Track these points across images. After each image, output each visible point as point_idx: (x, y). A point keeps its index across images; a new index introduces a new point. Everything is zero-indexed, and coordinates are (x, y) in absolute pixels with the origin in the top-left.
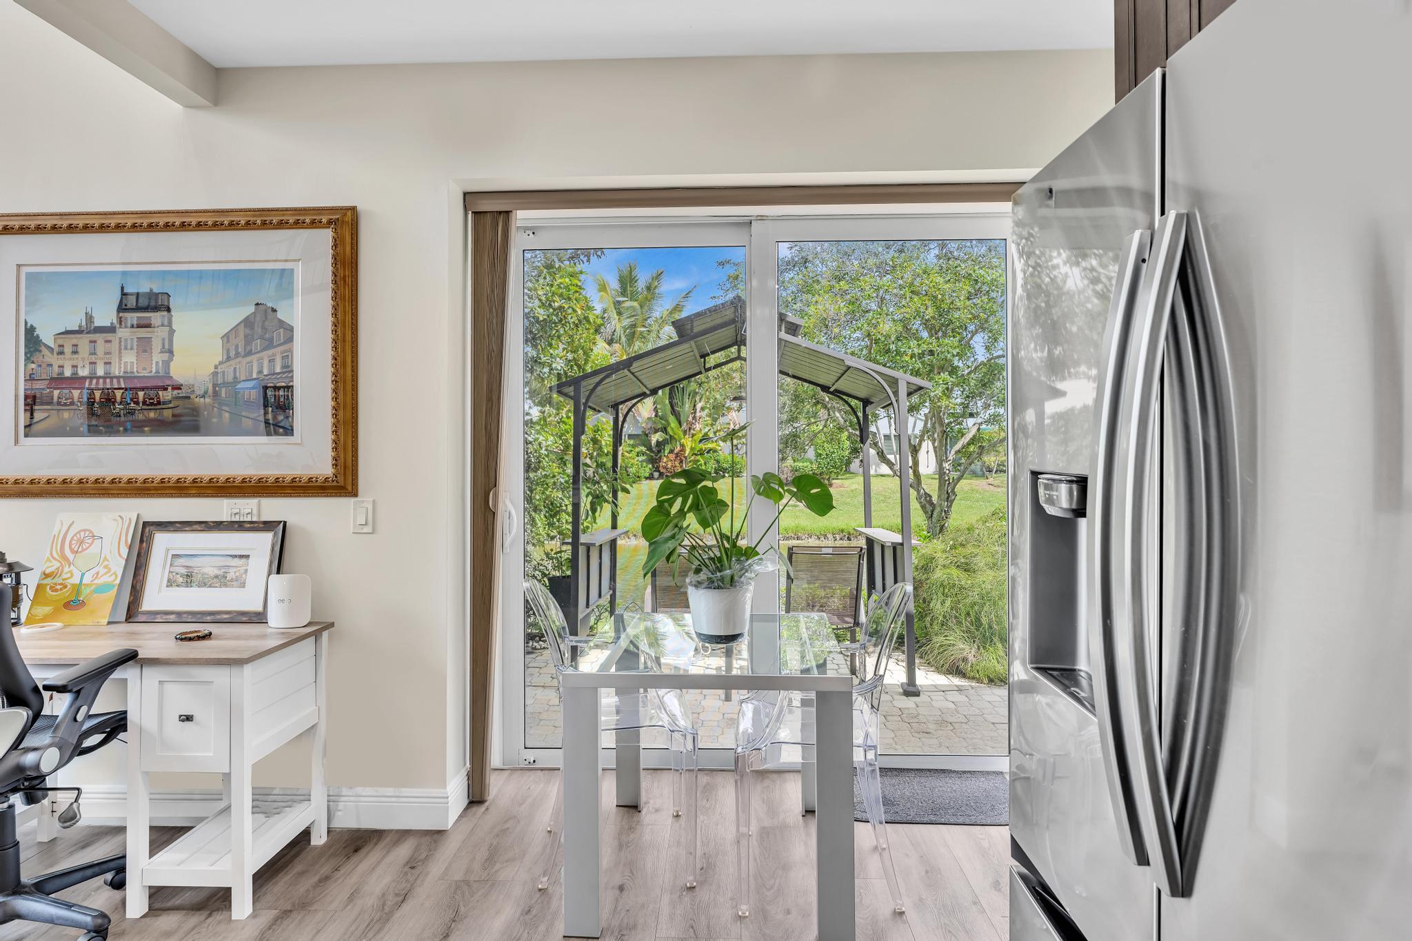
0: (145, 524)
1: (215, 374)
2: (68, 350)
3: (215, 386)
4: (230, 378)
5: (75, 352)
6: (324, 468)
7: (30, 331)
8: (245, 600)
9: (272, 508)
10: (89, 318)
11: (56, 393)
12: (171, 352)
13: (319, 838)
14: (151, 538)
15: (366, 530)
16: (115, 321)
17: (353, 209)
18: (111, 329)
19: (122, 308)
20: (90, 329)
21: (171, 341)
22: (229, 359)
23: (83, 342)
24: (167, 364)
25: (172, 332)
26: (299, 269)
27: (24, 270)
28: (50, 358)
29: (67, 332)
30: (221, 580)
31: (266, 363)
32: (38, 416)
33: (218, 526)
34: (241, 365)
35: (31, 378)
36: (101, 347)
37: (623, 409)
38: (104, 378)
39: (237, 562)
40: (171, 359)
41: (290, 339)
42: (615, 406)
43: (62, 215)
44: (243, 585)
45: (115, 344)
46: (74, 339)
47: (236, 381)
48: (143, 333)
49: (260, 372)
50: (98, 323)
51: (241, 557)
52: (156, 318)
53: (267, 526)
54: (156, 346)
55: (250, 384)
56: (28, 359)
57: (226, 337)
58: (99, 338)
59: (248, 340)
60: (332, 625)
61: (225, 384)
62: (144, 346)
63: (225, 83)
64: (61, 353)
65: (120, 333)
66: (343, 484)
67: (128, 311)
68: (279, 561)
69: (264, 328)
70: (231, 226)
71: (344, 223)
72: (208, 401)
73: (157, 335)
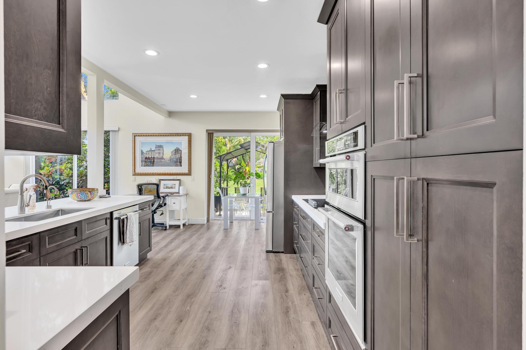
0: (160, 180)
1: (170, 158)
2: (148, 154)
4: (172, 158)
5: (149, 154)
6: (187, 171)
7: (142, 151)
8: (176, 190)
9: (178, 177)
10: (151, 149)
11: (146, 160)
12: (163, 154)
13: (187, 224)
14: (160, 181)
15: (193, 181)
16: (155, 149)
17: (191, 133)
18: (154, 151)
19: (156, 148)
20: (151, 151)
21: (163, 153)
22: (172, 155)
23: (150, 153)
24: (163, 156)
25: (164, 151)
26: (183, 142)
27: (141, 142)
28: (145, 155)
29: (147, 151)
30: (172, 188)
31: (178, 156)
32: (143, 163)
33: (171, 180)
35: (142, 158)
36: (153, 153)
37: (229, 161)
38: (153, 158)
39: (174, 185)
40: (163, 155)
41: (181, 153)
42: (227, 160)
43: (147, 134)
44: (175, 188)
45: (155, 153)
46: (149, 152)
47: (173, 158)
48: (159, 151)
49: (177, 157)
51: (174, 184)
52: (161, 149)
53: (178, 180)
54: (161, 153)
55: (175, 159)
56: (142, 155)
57: (172, 152)
58: (153, 152)
59: (175, 152)
60: (188, 194)
61: (172, 159)
62: (159, 153)
63: (171, 114)
64: (147, 154)
65: (156, 151)
66: (189, 174)
67: (157, 148)
68: (180, 185)
69: (177, 151)
70: (173, 136)
71: (190, 135)
72: (169, 161)
73: (161, 152)
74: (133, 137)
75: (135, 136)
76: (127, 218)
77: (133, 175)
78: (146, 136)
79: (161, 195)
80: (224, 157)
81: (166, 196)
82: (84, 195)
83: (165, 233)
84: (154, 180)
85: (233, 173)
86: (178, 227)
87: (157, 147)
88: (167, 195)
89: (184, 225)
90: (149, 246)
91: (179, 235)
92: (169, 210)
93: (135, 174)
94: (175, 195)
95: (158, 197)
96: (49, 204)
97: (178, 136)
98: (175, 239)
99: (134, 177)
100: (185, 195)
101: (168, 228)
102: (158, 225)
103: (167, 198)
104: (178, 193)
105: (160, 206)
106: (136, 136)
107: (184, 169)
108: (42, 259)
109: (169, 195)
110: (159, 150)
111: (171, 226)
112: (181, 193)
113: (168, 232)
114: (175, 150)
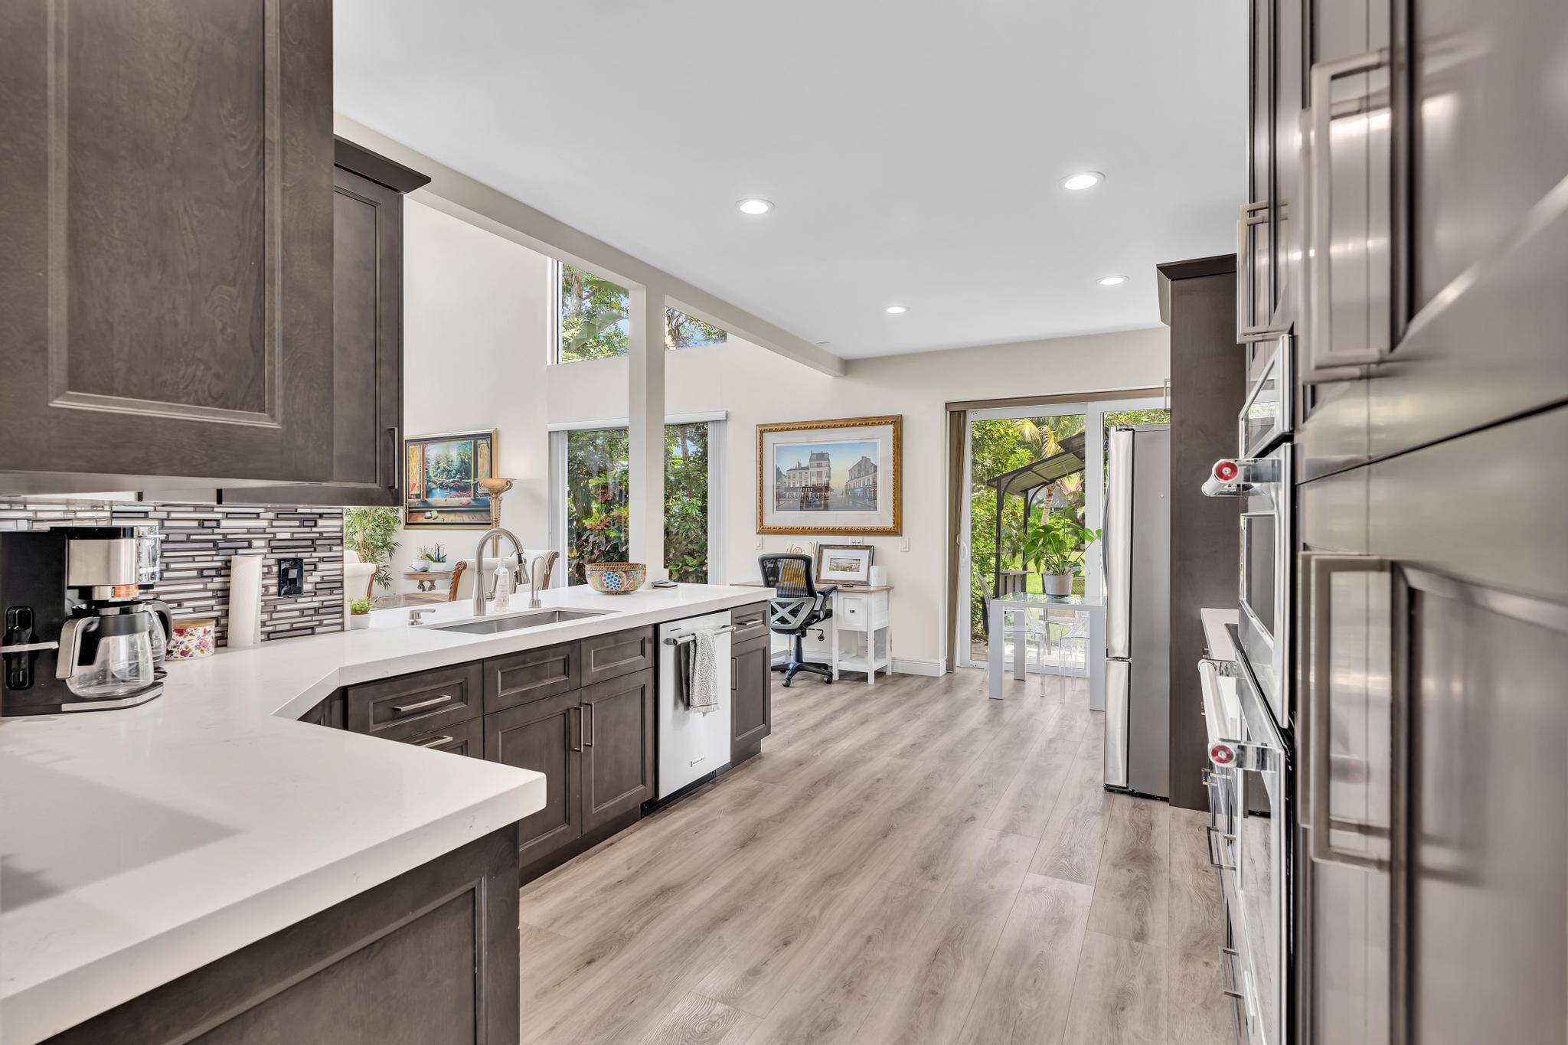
0: (820, 546)
1: (847, 485)
2: (792, 477)
3: (846, 490)
4: (852, 487)
5: (794, 477)
6: (890, 524)
7: (778, 470)
8: (860, 576)
9: (868, 540)
10: (799, 464)
11: (788, 494)
12: (830, 477)
13: (888, 673)
14: (822, 551)
15: (905, 550)
16: (809, 465)
17: (901, 416)
18: (807, 468)
19: (811, 460)
20: (800, 468)
21: (830, 473)
22: (851, 479)
23: (797, 474)
24: (828, 482)
25: (830, 469)
26: (879, 442)
27: (776, 445)
28: (785, 480)
29: (791, 470)
30: (850, 569)
31: (866, 480)
32: (781, 503)
33: (848, 547)
34: (856, 481)
35: (778, 488)
36: (803, 475)
37: (1031, 493)
38: (805, 487)
39: (855, 562)
40: (830, 480)
41: (875, 471)
42: (1025, 491)
43: (789, 424)
44: (858, 571)
45: (809, 475)
46: (794, 472)
47: (855, 489)
48: (819, 469)
49: (864, 485)
50: (802, 466)
51: (857, 560)
52: (824, 463)
53: (867, 547)
54: (824, 475)
55: (860, 490)
56: (777, 481)
57: (851, 471)
58: (803, 472)
59: (859, 472)
60: (892, 587)
61: (850, 489)
62: (820, 474)
63: (847, 366)
64: (789, 478)
65: (811, 470)
66: (896, 531)
67: (814, 460)
68: (872, 561)
69: (865, 467)
70: (853, 425)
71: (897, 422)
72: (844, 496)
73: (824, 470)
74: (759, 434)
75: (762, 432)
76: (695, 641)
77: (757, 533)
78: (788, 429)
79: (817, 587)
80: (1009, 483)
81: (830, 591)
82: (613, 579)
83: (825, 691)
84: (805, 546)
85: (1070, 529)
86: (862, 677)
87: (815, 457)
88: (835, 589)
89: (879, 674)
90: (764, 722)
91: (860, 700)
92: (840, 631)
93: (763, 530)
94: (856, 588)
95: (811, 593)
96: (535, 598)
97: (866, 425)
98: (844, 709)
99: (760, 536)
100: (886, 589)
101: (836, 677)
102: (812, 668)
103: (833, 595)
104: (867, 584)
105: (813, 618)
106: (765, 431)
107: (882, 517)
108: (487, 719)
109: (840, 587)
110: (819, 465)
111: (845, 675)
112: (874, 583)
113: (835, 688)
114: (859, 464)
